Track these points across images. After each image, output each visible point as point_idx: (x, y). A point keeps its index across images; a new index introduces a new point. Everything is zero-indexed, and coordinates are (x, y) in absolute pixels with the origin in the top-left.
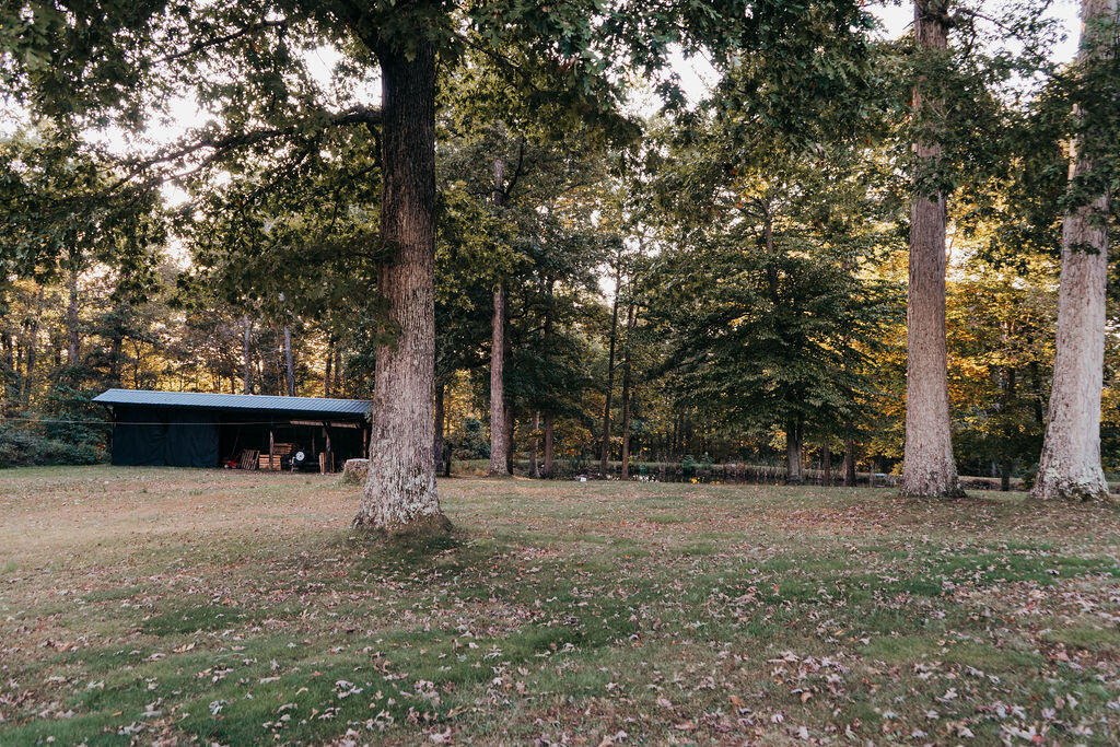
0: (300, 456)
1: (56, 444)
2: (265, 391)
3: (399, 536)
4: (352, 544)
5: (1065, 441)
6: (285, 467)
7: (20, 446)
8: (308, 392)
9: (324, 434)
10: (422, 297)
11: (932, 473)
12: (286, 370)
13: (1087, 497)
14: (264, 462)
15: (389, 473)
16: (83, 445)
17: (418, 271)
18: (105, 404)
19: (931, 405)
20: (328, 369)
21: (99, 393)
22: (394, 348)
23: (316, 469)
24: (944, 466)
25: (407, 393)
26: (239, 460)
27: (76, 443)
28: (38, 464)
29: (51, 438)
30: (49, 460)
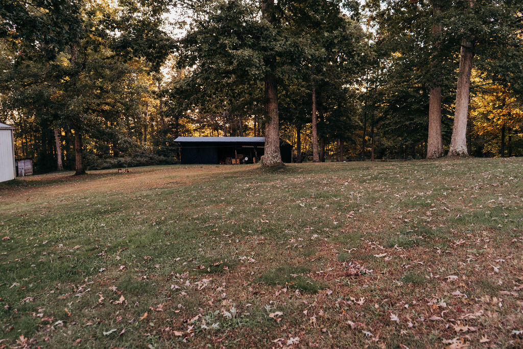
0: (246, 159)
1: (162, 157)
2: (232, 135)
3: (272, 167)
4: (261, 169)
5: (455, 139)
6: (241, 163)
7: (151, 158)
8: (247, 135)
9: (255, 151)
10: (275, 110)
11: (435, 151)
12: (239, 127)
13: (458, 154)
14: (234, 161)
15: (269, 153)
16: (170, 158)
17: (274, 104)
18: (177, 142)
19: (434, 130)
20: (255, 125)
21: (175, 138)
22: (269, 123)
23: (252, 163)
24: (438, 149)
25: (273, 134)
26: (225, 161)
27: (168, 157)
28: (158, 164)
29: (160, 155)
30: (161, 163)
